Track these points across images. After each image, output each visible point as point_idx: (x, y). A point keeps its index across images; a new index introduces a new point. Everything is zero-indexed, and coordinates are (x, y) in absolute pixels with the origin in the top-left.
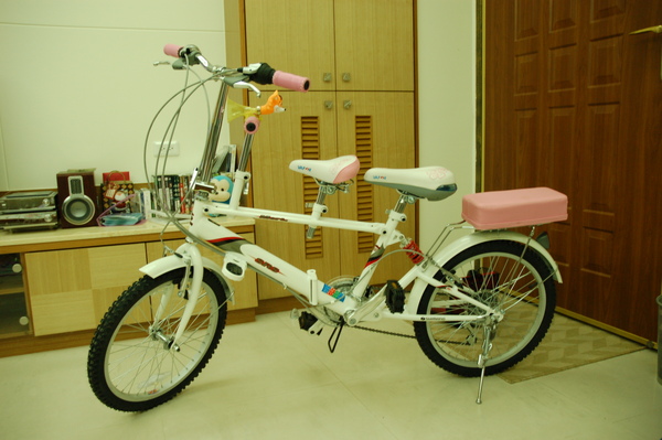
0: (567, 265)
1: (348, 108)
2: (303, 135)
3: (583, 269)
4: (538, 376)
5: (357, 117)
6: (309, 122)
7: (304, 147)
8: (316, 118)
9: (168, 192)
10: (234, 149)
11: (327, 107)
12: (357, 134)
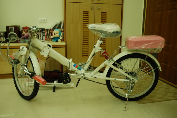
0: (168, 65)
1: (99, 9)
2: (83, 17)
3: (174, 67)
4: (149, 103)
5: (102, 12)
6: (86, 13)
7: (83, 21)
8: (88, 12)
9: (41, 33)
10: (63, 21)
11: (92, 9)
12: (101, 18)
